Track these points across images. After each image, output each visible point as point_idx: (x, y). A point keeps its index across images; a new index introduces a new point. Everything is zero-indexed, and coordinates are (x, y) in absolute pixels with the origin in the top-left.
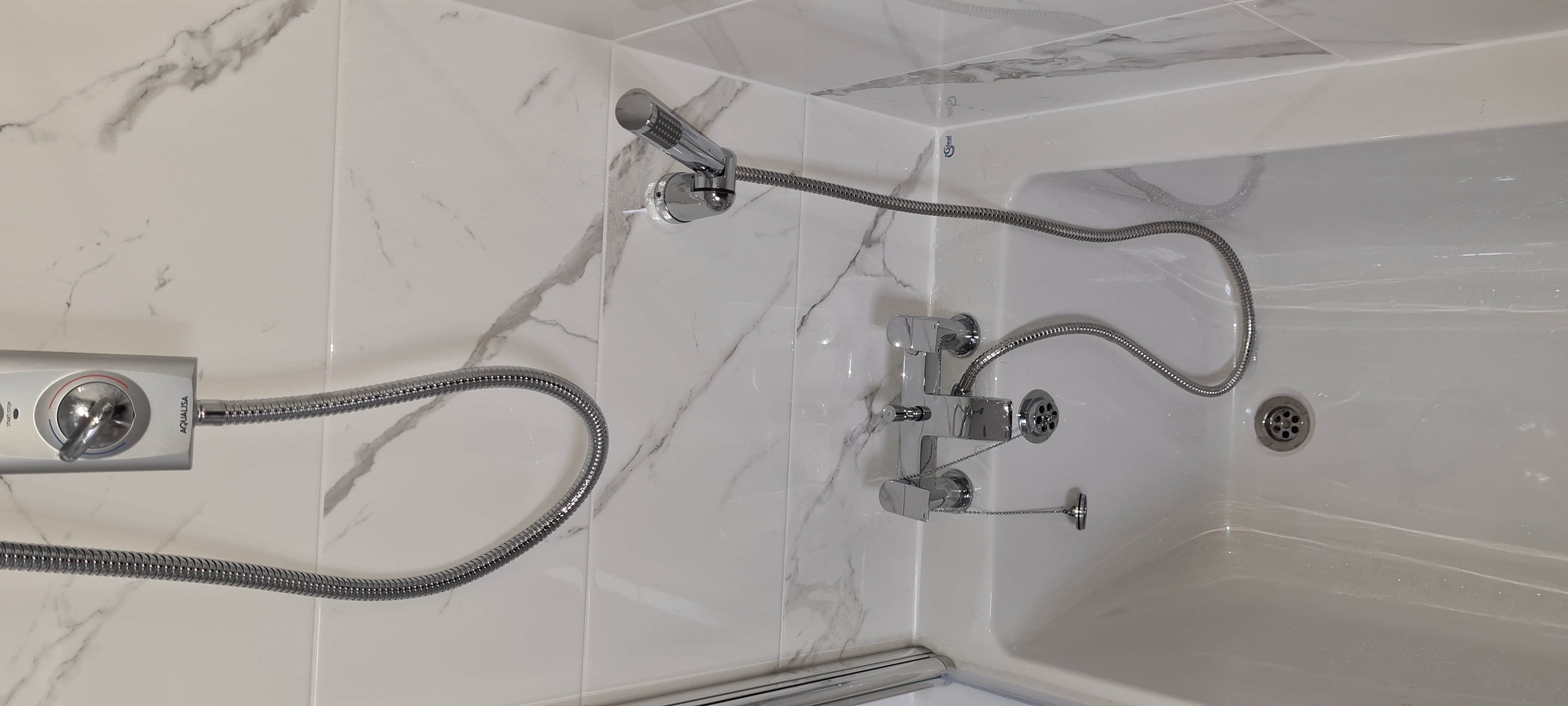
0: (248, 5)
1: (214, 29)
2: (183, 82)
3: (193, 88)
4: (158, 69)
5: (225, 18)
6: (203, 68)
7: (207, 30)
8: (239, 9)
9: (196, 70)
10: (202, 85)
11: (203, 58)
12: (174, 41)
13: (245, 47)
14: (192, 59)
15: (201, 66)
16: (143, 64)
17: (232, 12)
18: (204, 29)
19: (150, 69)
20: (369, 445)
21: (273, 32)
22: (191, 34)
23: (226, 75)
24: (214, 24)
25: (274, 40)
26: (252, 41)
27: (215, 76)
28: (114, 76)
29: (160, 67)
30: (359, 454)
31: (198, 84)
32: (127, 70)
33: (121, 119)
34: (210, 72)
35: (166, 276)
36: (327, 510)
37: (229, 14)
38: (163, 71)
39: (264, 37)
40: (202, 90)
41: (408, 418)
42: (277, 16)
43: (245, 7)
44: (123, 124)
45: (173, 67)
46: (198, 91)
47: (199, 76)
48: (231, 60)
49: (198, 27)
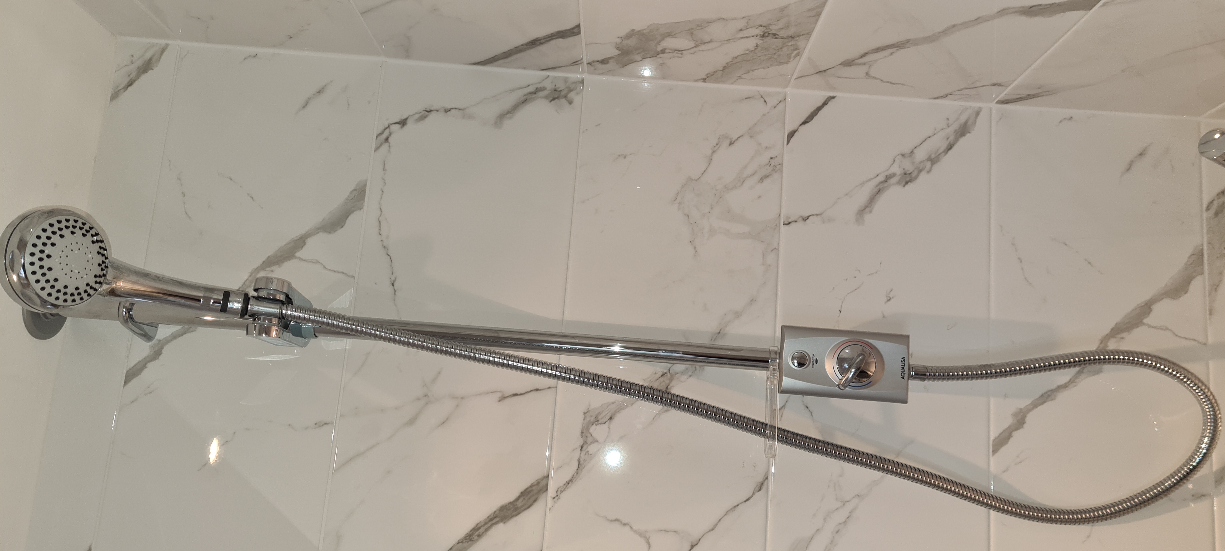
0: (935, 134)
1: (915, 151)
2: (899, 183)
3: (904, 186)
4: (885, 177)
5: (922, 143)
6: (910, 174)
7: (912, 152)
8: (930, 137)
9: (906, 175)
10: (909, 183)
11: (909, 168)
12: (894, 160)
13: (934, 159)
14: (904, 169)
15: (909, 172)
16: (878, 175)
17: (926, 140)
18: (910, 152)
19: (881, 178)
20: (1021, 409)
21: (950, 148)
22: (903, 155)
23: (923, 176)
24: (915, 148)
25: (950, 152)
26: (938, 153)
27: (916, 177)
28: (863, 184)
29: (887, 176)
30: (1015, 415)
31: (907, 183)
32: (870, 180)
33: (866, 207)
34: (913, 175)
35: (891, 295)
36: (995, 451)
37: (924, 141)
38: (888, 178)
39: (944, 151)
40: (910, 186)
41: (1049, 393)
42: (952, 138)
43: (933, 136)
44: (868, 209)
45: (894, 175)
46: (907, 186)
47: (907, 178)
48: (925, 167)
49: (907, 151)
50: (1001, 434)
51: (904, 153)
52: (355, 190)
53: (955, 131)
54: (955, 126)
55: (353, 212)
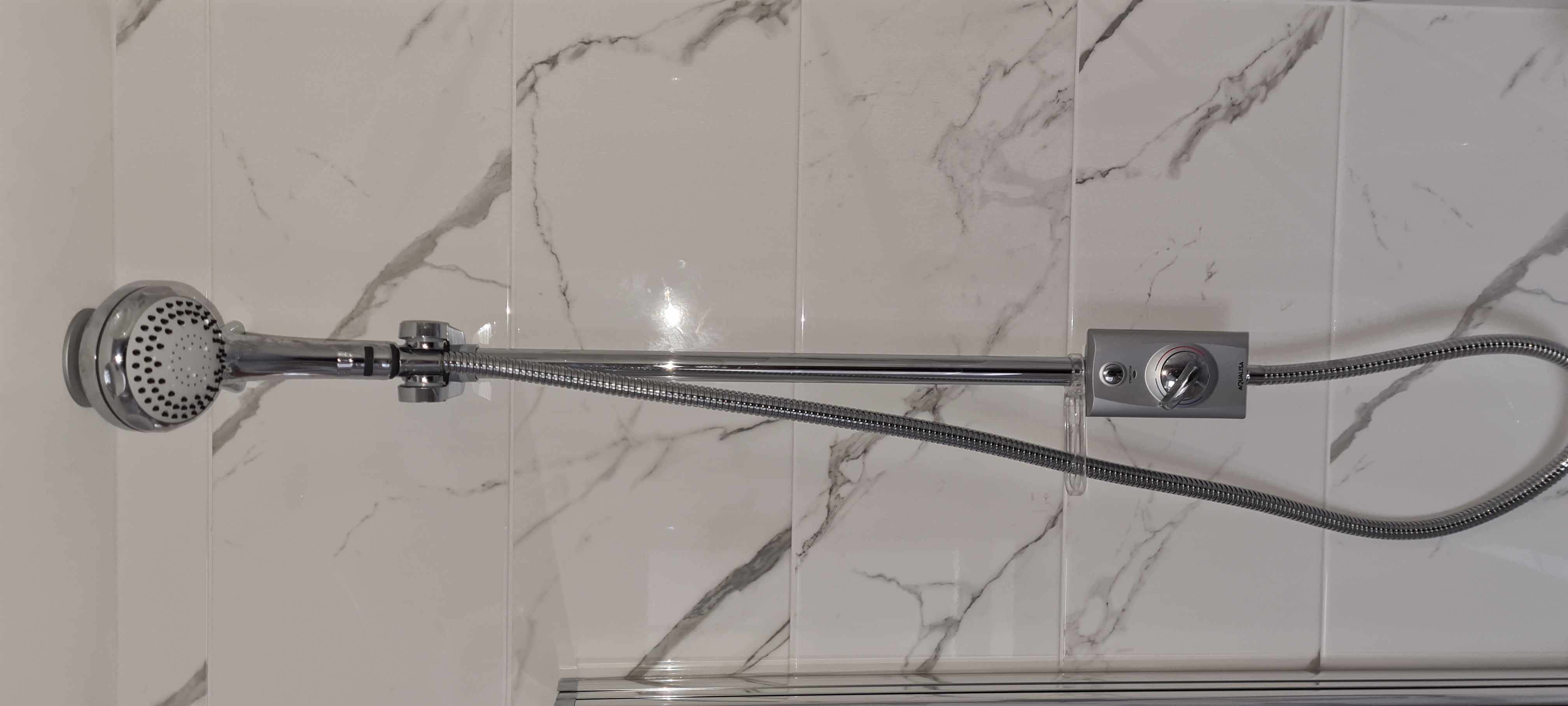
0: (1272, 47)
1: (1247, 71)
2: (1224, 118)
3: (1231, 122)
4: (1207, 111)
5: (1255, 61)
7: (1242, 74)
8: (1265, 52)
9: (1234, 107)
10: (1238, 117)
11: (1239, 97)
12: (1219, 87)
13: (1270, 82)
14: (1231, 99)
15: (1238, 103)
16: (1198, 109)
17: (1260, 55)
18: (1239, 74)
19: (1202, 112)
20: (1366, 404)
21: (1291, 65)
22: (1231, 79)
23: (1255, 107)
24: (1247, 68)
25: (1291, 71)
26: (1276, 74)
27: (1248, 108)
28: (1179, 122)
29: (1209, 109)
30: (1359, 412)
31: (1235, 117)
32: (1188, 116)
33: (1183, 153)
34: (1243, 106)
35: (1213, 270)
36: (1333, 457)
37: (1257, 58)
38: (1211, 112)
39: (1283, 71)
40: (1238, 122)
41: (1399, 382)
42: (1294, 51)
43: (1269, 50)
44: (1184, 157)
45: (1217, 108)
46: (1235, 123)
47: (1236, 111)
48: (1259, 95)
49: (1236, 73)
50: (1341, 436)
51: (1231, 76)
52: (496, 164)
53: (1298, 42)
54: (1298, 35)
55: (497, 195)
